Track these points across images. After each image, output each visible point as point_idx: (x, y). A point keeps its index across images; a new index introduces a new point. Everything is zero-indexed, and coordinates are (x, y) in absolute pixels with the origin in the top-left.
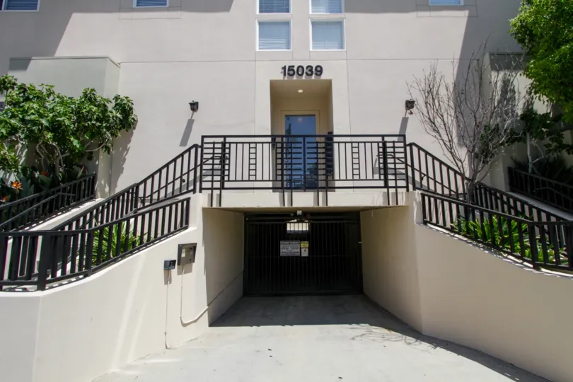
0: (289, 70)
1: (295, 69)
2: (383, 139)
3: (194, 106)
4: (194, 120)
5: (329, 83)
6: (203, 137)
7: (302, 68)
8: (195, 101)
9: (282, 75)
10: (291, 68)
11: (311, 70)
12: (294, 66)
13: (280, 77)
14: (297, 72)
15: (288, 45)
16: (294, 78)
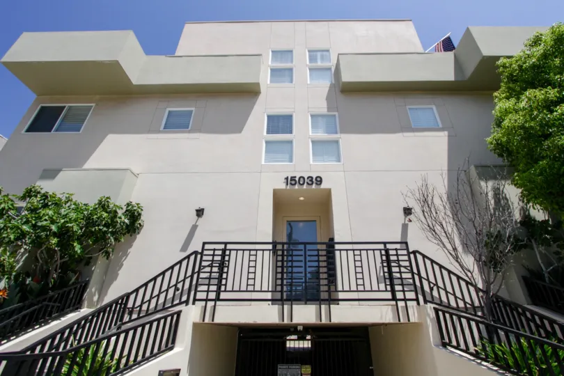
0: (291, 180)
1: (297, 179)
2: (385, 246)
3: (200, 213)
4: (198, 225)
5: (329, 191)
6: (204, 244)
7: (304, 178)
8: (202, 208)
9: (285, 184)
10: (293, 178)
11: (312, 181)
12: (295, 177)
13: (283, 186)
14: (297, 182)
15: (291, 160)
16: (297, 187)
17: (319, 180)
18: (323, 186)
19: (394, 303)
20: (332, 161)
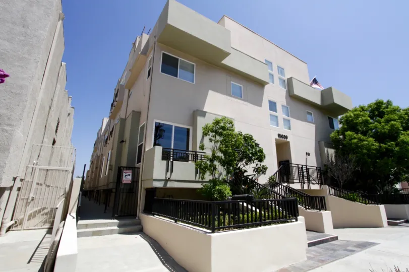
1: (281, 135)
7: (283, 135)
13: (277, 137)
14: (281, 137)
15: (277, 125)
16: (281, 138)
17: (286, 137)
18: (288, 140)
19: (319, 185)
20: (288, 129)
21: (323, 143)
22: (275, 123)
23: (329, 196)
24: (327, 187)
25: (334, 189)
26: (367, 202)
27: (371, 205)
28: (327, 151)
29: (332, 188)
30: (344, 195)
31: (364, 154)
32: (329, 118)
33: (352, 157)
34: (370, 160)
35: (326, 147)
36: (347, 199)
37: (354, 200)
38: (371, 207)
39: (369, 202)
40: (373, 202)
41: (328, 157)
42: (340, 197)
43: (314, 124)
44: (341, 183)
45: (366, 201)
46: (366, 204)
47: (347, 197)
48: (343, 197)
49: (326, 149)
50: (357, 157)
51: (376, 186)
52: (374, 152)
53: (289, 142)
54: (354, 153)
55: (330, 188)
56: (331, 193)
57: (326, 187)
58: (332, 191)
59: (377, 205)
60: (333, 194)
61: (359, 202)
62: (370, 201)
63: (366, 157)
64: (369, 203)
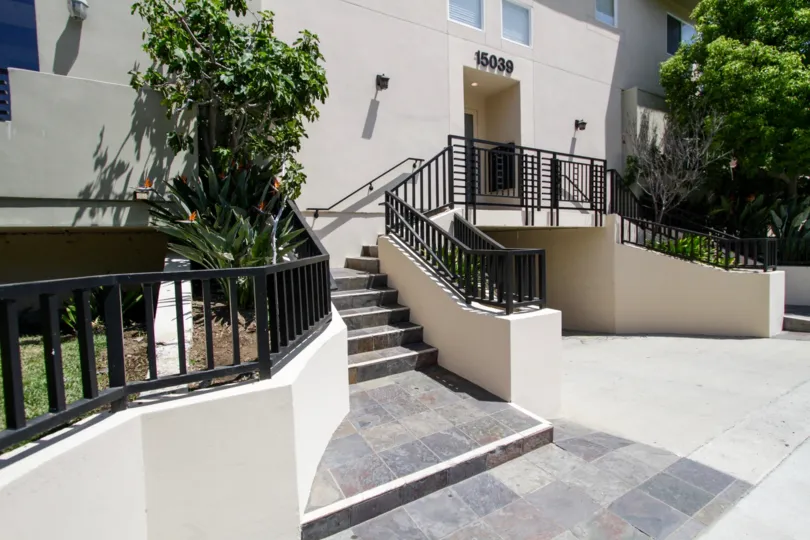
0: (482, 58)
1: (488, 57)
3: (382, 82)
4: (378, 103)
5: (517, 84)
6: (450, 137)
7: (495, 58)
8: (386, 76)
9: (475, 62)
10: (485, 54)
11: (502, 64)
12: (487, 54)
13: (473, 64)
14: (489, 62)
15: (479, 24)
16: (488, 69)
17: (508, 67)
18: (514, 76)
19: (593, 212)
20: (519, 40)
21: (634, 92)
22: (472, 15)
23: (618, 246)
24: (618, 218)
25: (636, 223)
26: (732, 263)
27: (742, 271)
28: (644, 117)
29: (630, 221)
30: (665, 240)
31: (754, 112)
32: (670, 19)
33: (716, 122)
34: (769, 130)
35: (642, 104)
36: (671, 254)
37: (692, 257)
38: (744, 277)
39: (737, 261)
40: (751, 262)
41: (644, 135)
42: (651, 247)
43: (615, 31)
44: (660, 205)
45: (728, 258)
46: (727, 267)
47: (673, 249)
48: (660, 249)
49: (640, 111)
50: (731, 121)
51: (773, 213)
52: (793, 99)
53: (516, 85)
54: (722, 110)
55: (626, 222)
56: (626, 238)
57: (614, 221)
58: (633, 231)
59: (761, 271)
60: (633, 239)
61: (708, 262)
62: (742, 258)
63: (760, 120)
64: (736, 266)
